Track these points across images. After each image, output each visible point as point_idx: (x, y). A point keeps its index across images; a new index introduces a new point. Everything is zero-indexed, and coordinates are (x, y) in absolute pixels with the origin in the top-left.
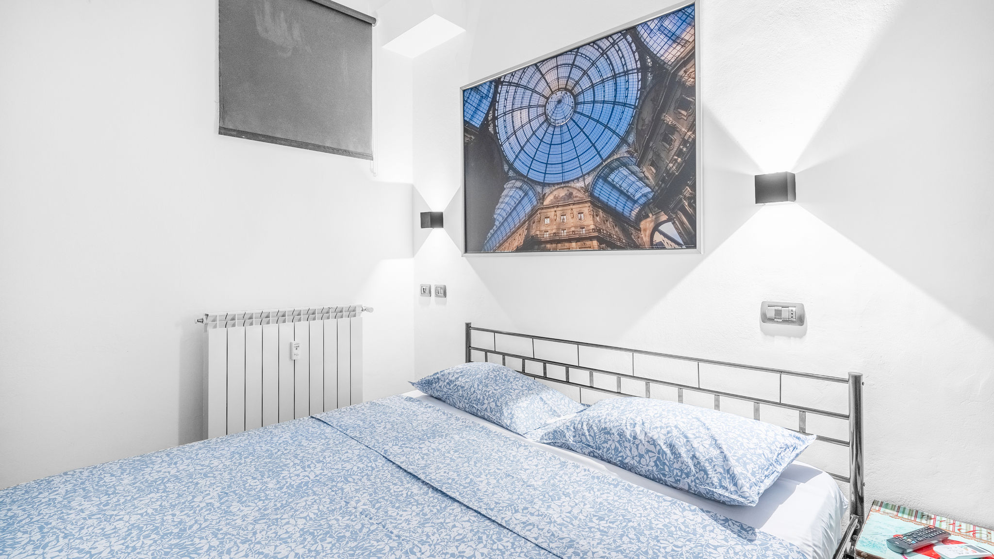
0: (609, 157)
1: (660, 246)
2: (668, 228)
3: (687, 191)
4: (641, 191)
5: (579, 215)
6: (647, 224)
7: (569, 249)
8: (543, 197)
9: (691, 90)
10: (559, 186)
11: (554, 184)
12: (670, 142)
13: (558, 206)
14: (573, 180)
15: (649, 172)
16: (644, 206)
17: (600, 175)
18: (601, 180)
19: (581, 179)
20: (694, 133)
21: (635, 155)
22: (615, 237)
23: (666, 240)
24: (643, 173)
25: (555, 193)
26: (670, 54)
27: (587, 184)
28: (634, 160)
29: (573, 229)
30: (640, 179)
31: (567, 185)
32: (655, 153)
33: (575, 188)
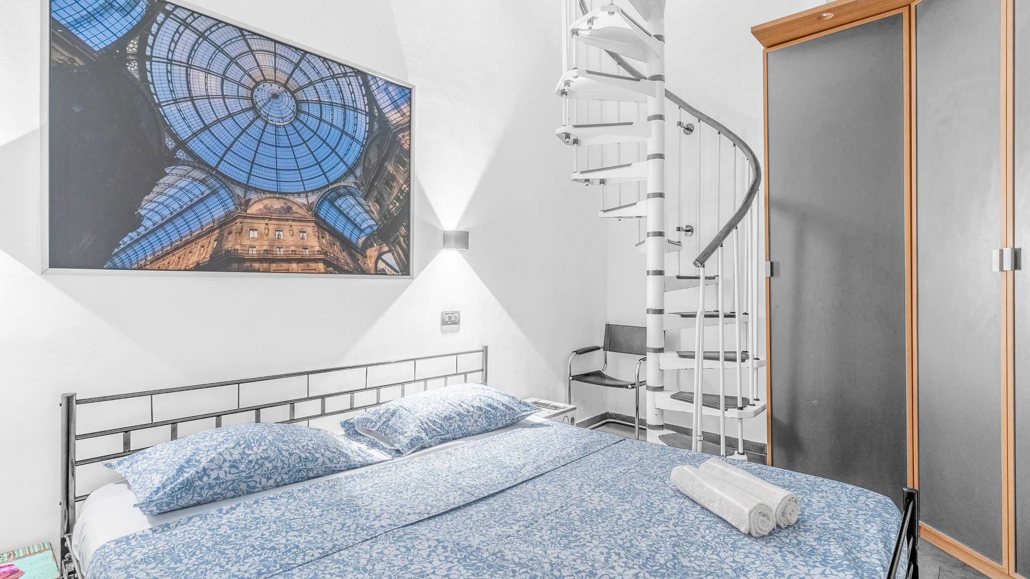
0: (336, 182)
1: (383, 273)
2: (389, 257)
3: (403, 231)
4: (367, 222)
5: (301, 234)
6: (372, 252)
7: (288, 271)
8: (247, 203)
9: (408, 153)
10: (272, 195)
11: (264, 191)
12: (391, 188)
13: (270, 219)
14: (293, 194)
15: (374, 208)
16: (370, 236)
17: (326, 196)
18: (327, 202)
19: (303, 195)
20: (409, 186)
21: (362, 188)
22: (342, 261)
23: (387, 267)
24: (369, 206)
25: (266, 202)
26: (394, 117)
27: (310, 202)
28: (361, 193)
29: (293, 248)
30: (367, 212)
31: (284, 197)
32: (379, 192)
33: (296, 204)
